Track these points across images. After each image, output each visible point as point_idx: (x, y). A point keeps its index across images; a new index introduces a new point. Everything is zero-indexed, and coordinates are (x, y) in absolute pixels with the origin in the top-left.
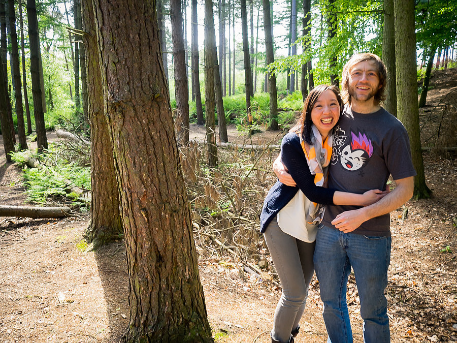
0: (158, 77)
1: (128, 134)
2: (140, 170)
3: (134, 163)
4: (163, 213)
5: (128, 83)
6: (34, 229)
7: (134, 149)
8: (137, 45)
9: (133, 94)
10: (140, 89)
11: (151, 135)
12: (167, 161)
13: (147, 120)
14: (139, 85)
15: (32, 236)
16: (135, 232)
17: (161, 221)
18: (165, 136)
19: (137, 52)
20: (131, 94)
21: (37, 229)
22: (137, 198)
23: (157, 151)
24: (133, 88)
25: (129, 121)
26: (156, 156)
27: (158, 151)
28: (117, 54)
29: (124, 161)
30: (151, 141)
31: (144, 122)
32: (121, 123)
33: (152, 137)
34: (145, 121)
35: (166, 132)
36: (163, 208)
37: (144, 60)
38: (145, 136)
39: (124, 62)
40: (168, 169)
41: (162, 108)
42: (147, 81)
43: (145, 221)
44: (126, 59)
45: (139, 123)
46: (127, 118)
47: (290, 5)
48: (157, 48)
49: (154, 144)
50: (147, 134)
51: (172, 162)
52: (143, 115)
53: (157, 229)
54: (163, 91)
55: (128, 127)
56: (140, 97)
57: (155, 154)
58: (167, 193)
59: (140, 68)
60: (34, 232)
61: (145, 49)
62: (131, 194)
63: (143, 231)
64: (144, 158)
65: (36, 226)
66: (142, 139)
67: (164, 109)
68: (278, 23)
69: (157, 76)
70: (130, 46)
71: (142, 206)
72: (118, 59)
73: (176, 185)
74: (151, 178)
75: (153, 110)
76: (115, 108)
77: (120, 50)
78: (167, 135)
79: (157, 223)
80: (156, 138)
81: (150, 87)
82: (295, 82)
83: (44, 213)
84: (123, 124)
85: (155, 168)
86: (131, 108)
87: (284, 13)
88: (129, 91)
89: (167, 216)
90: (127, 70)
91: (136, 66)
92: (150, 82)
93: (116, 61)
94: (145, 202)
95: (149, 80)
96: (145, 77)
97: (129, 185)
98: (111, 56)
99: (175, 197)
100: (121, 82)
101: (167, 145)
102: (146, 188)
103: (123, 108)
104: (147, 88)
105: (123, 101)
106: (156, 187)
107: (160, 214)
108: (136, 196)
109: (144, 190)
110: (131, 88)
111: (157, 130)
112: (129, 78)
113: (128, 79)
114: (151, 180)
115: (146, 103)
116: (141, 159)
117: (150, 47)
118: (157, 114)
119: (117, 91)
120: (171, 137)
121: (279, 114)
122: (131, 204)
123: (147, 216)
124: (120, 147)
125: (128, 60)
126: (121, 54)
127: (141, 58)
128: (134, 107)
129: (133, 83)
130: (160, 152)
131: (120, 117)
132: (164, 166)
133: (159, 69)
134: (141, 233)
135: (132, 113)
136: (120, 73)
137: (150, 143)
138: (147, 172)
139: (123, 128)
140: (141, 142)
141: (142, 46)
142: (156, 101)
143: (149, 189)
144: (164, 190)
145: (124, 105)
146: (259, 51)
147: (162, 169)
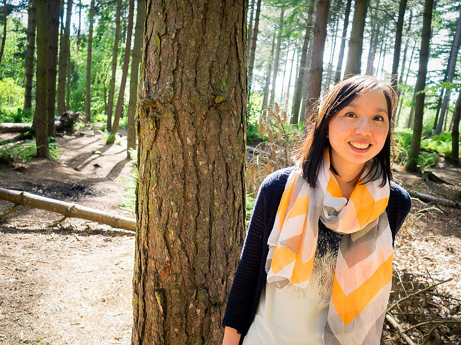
0: (229, 70)
1: (159, 158)
2: (167, 223)
3: (160, 210)
4: (191, 305)
5: (173, 72)
6: (107, 241)
7: (163, 184)
8: (202, 8)
9: (179, 90)
10: (191, 84)
11: (196, 165)
12: (217, 214)
13: (194, 139)
14: (191, 76)
15: (100, 249)
16: (142, 324)
17: (186, 317)
18: (221, 172)
19: (198, 20)
20: (175, 90)
21: (111, 241)
22: (153, 269)
23: (202, 195)
24: (181, 80)
25: (165, 137)
26: (198, 204)
27: (205, 195)
28: (166, 21)
29: (145, 202)
30: (194, 175)
31: (189, 141)
32: (151, 137)
33: (197, 171)
34: (191, 140)
35: (227, 164)
36: (193, 297)
37: (209, 35)
38: (186, 165)
39: (174, 35)
40: (217, 228)
41: (225, 122)
42: (207, 73)
43: (159, 311)
44: (178, 30)
45: (179, 141)
46: (162, 131)
47: (452, 39)
48: (238, 21)
49: (199, 181)
50: (190, 163)
51: (228, 218)
52: (189, 129)
53: (176, 330)
54: (235, 94)
55: (161, 145)
56: (189, 97)
57: (197, 199)
58: (206, 271)
59: (198, 49)
60: (105, 244)
61: (214, 18)
62: (146, 259)
63: (153, 328)
64: (177, 203)
65: (110, 238)
66: (179, 170)
67: (229, 125)
68: (435, 56)
69: (227, 67)
70: (189, 9)
71: (158, 285)
72: (166, 30)
73: (227, 259)
74: (183, 239)
75: (208, 123)
76: (148, 112)
77: (172, 14)
78: (228, 170)
79: (179, 320)
80: (206, 172)
81: (210, 83)
82: (444, 122)
83: (123, 223)
84: (155, 140)
85: (193, 224)
86: (171, 115)
87: (443, 47)
88: (173, 85)
89: (199, 311)
90: (176, 49)
91: (193, 43)
92: (212, 75)
93: (163, 32)
94: (166, 279)
95: (211, 72)
96: (205, 64)
97: (146, 243)
98: (156, 24)
99: (220, 280)
100: (163, 67)
101: (224, 187)
102: (171, 256)
103: (158, 113)
104: (203, 85)
105: (159, 101)
106: (188, 258)
107: (188, 305)
108: (153, 265)
109: (167, 259)
110: (178, 80)
111: (208, 160)
112: (177, 62)
113: (175, 65)
114: (182, 243)
115: (198, 109)
116: (172, 203)
117: (224, 14)
118: (214, 131)
119: (155, 82)
120: (234, 174)
121: (420, 154)
122: (144, 277)
123: (165, 303)
124: (145, 178)
125: (182, 32)
126: (172, 22)
127: (204, 32)
128: (175, 113)
129: (182, 72)
130: (208, 199)
131: (151, 127)
132: (210, 223)
133: (234, 55)
134: (150, 329)
135: (171, 124)
136: (165, 54)
137: (192, 179)
138: (178, 229)
139: (154, 147)
140: (177, 174)
141: (209, 12)
142: (216, 108)
143: (176, 259)
144: (201, 265)
145: (160, 107)
146: (408, 84)
147: (205, 228)
